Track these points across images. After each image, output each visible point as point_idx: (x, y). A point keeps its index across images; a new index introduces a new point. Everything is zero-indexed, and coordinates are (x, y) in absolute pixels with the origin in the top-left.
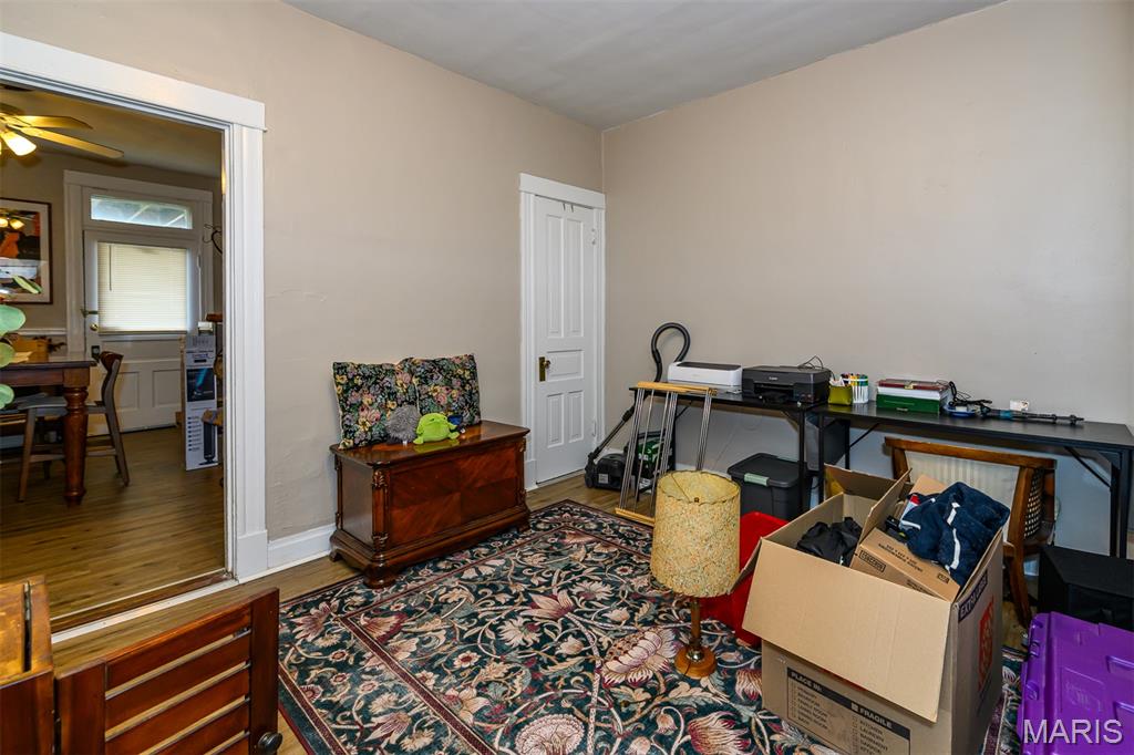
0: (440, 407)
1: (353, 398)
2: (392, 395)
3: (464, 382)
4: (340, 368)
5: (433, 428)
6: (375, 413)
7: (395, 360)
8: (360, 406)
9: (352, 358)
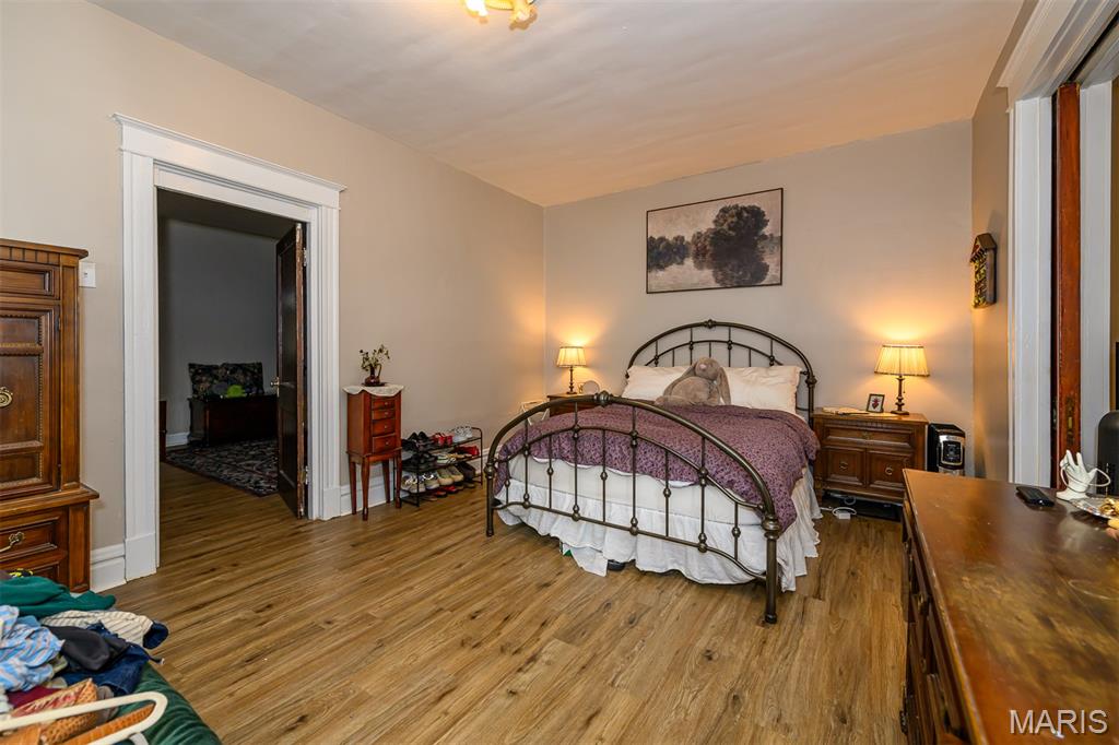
0: (239, 383)
1: (198, 378)
2: (217, 378)
3: (253, 373)
4: (191, 366)
5: (235, 392)
6: (208, 385)
7: (219, 364)
8: (200, 382)
9: (198, 361)
